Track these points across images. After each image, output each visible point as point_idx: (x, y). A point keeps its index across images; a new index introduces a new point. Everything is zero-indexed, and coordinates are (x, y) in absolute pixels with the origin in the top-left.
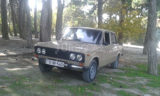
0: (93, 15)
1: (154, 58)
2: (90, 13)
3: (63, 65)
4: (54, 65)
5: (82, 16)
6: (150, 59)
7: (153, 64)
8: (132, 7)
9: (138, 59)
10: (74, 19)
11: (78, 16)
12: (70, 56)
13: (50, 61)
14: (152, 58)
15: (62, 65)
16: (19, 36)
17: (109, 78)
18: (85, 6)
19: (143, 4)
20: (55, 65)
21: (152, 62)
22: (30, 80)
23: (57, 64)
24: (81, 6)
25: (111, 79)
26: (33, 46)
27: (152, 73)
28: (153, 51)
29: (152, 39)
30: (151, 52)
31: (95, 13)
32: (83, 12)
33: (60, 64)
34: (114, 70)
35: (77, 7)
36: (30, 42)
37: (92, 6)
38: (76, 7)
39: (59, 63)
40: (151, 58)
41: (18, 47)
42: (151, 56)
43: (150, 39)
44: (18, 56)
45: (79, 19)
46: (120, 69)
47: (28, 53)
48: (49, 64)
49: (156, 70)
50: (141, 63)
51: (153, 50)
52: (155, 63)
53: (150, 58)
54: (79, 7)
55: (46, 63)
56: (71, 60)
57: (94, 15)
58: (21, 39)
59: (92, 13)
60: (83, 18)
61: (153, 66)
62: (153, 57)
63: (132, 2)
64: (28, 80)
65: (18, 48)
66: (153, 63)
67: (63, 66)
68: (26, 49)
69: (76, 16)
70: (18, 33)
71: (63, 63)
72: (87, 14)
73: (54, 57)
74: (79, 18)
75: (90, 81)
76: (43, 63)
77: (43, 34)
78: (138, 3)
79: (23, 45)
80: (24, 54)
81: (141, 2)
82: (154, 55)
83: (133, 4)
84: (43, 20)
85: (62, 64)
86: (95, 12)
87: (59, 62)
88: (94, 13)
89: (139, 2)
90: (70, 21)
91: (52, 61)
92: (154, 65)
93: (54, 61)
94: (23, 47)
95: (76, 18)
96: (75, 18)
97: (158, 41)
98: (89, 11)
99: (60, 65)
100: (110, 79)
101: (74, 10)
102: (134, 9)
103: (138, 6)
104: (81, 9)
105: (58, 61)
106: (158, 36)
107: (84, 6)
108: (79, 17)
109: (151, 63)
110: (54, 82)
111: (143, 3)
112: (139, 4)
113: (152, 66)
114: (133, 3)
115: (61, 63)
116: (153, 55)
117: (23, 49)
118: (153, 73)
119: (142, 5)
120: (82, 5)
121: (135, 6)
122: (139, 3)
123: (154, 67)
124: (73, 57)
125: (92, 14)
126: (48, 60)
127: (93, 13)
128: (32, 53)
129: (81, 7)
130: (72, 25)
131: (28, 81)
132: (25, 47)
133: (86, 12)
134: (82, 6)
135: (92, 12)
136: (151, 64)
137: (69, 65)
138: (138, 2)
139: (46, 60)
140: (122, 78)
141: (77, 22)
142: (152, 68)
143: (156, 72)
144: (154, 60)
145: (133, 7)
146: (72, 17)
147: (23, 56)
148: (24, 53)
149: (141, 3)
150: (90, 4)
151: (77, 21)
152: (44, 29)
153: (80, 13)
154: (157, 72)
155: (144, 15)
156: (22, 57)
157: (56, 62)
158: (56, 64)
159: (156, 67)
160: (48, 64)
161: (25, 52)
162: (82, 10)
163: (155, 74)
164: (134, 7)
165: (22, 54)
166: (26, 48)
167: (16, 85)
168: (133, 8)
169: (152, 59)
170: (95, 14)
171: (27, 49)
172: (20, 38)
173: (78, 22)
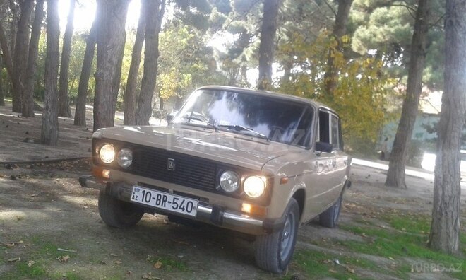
0: (238, 61)
1: (452, 202)
2: (229, 55)
3: (195, 208)
4: (160, 206)
5: (205, 62)
6: (440, 203)
7: (447, 220)
8: (352, 50)
9: (379, 198)
10: (182, 69)
11: (193, 60)
12: (219, 178)
13: (146, 191)
14: (447, 199)
15: (189, 210)
16: (11, 105)
17: (329, 261)
18: (215, 35)
19: (386, 41)
20: (163, 208)
21: (446, 213)
22: (73, 256)
23: (174, 203)
24: (204, 32)
25: (338, 262)
26: (58, 137)
27: (443, 245)
28: (452, 180)
29: (450, 142)
30: (444, 180)
31: (244, 56)
32: (209, 51)
33: (185, 204)
34: (332, 233)
35: (192, 35)
36: (50, 127)
37: (237, 36)
38: (190, 33)
39: (179, 202)
40: (443, 199)
41: (13, 139)
42: (446, 194)
43: (444, 142)
44: (15, 167)
45: (196, 70)
46: (345, 228)
47: (47, 159)
48: (144, 202)
49: (455, 238)
50: (395, 211)
51: (451, 176)
52: (454, 218)
53: (440, 199)
54: (200, 35)
55: (132, 200)
56: (222, 192)
57: (241, 63)
58: (15, 115)
59: (236, 54)
60: (207, 68)
61: (447, 224)
62: (450, 198)
63: (355, 34)
64: (68, 257)
65: (12, 141)
66: (450, 216)
67: (193, 214)
68: (36, 145)
69: (186, 61)
70: (7, 96)
71: (195, 202)
72: (222, 58)
73: (165, 180)
74: (195, 68)
75: (279, 271)
76: (119, 196)
77: (101, 102)
78: (371, 38)
79: (27, 133)
80: (34, 163)
81: (380, 36)
82: (452, 192)
83: (358, 40)
84: (108, 60)
85: (190, 204)
86: (244, 52)
87: (181, 199)
88: (241, 56)
89: (375, 36)
90: (170, 72)
91: (154, 194)
92: (450, 223)
93: (162, 194)
94: (27, 139)
95: (187, 67)
96: (184, 67)
97: (420, 149)
98: (229, 50)
99: (183, 209)
100: (335, 262)
101: (184, 41)
102: (357, 55)
103: (371, 46)
104: (203, 41)
105: (176, 193)
106: (417, 135)
107: (213, 32)
108: (195, 65)
109: (441, 215)
110: (158, 265)
111: (387, 39)
112: (375, 42)
113: (443, 225)
114: (358, 37)
115: (187, 200)
116: (450, 190)
117: (26, 146)
118: (448, 247)
119: (381, 45)
120: (209, 29)
121: (363, 47)
122: (373, 39)
123: (451, 228)
124: (230, 182)
125: (236, 57)
126: (141, 189)
127: (238, 55)
128: (61, 161)
129: (206, 36)
130: (174, 86)
131: (67, 260)
132: (32, 141)
133: (219, 52)
134: (207, 32)
135: (236, 51)
136: (443, 219)
137: (215, 209)
138: (372, 35)
139: (134, 187)
140: (366, 259)
141: (188, 77)
142: (443, 231)
143: (455, 244)
144: (451, 208)
145: (355, 48)
146: (178, 62)
147: (32, 167)
148: (34, 158)
149: (379, 39)
150: (234, 30)
151: (189, 75)
152: (107, 86)
153: (200, 52)
154: (457, 246)
155: (386, 73)
156: (30, 171)
157: (170, 197)
158: (169, 202)
159: (455, 230)
160: (139, 200)
161: (34, 154)
162: (208, 45)
163: (452, 251)
164: (360, 49)
165: (27, 160)
166: (36, 142)
167: (26, 272)
168: (354, 52)
169: (446, 204)
170: (244, 59)
171: (40, 146)
172: (13, 111)
173: (194, 78)
